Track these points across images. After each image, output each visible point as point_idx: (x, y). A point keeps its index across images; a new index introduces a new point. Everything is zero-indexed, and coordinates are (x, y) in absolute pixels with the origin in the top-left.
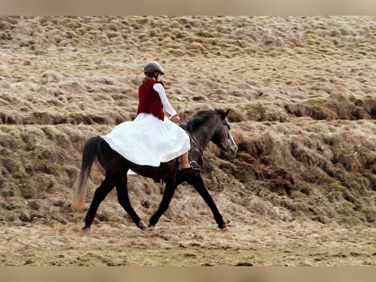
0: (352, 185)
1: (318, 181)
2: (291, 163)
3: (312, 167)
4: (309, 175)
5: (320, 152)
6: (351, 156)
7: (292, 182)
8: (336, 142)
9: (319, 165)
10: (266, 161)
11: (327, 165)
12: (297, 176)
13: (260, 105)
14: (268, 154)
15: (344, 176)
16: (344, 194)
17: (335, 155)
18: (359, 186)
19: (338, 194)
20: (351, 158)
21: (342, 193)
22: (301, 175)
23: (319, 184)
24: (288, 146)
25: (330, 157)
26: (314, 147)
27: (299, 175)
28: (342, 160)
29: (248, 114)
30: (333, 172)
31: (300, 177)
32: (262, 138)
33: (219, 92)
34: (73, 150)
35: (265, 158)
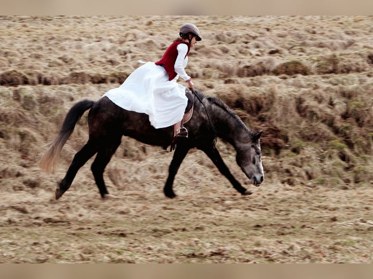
0: (356, 143)
1: (316, 138)
2: (292, 120)
3: (314, 124)
4: (308, 133)
5: (331, 106)
6: (367, 110)
7: (286, 139)
8: (354, 95)
9: (323, 121)
10: (263, 118)
11: (335, 121)
12: (295, 134)
13: (335, 56)
14: (268, 110)
15: (351, 132)
16: (341, 153)
17: (348, 110)
18: (365, 142)
19: (333, 153)
20: (366, 111)
21: (338, 151)
22: (299, 133)
23: (317, 141)
24: (294, 101)
25: (340, 112)
26: (326, 101)
27: (296, 132)
28: (355, 115)
29: (317, 67)
30: (339, 129)
31: (298, 134)
32: (264, 94)
33: (304, 44)
34: (37, 111)
35: (263, 115)
